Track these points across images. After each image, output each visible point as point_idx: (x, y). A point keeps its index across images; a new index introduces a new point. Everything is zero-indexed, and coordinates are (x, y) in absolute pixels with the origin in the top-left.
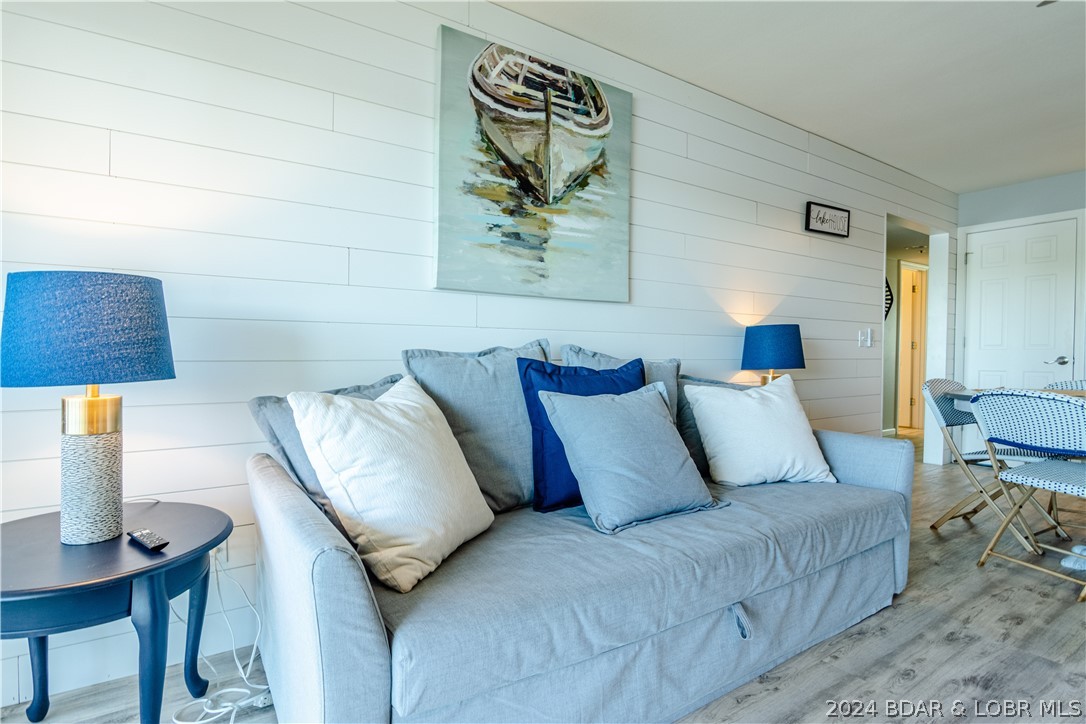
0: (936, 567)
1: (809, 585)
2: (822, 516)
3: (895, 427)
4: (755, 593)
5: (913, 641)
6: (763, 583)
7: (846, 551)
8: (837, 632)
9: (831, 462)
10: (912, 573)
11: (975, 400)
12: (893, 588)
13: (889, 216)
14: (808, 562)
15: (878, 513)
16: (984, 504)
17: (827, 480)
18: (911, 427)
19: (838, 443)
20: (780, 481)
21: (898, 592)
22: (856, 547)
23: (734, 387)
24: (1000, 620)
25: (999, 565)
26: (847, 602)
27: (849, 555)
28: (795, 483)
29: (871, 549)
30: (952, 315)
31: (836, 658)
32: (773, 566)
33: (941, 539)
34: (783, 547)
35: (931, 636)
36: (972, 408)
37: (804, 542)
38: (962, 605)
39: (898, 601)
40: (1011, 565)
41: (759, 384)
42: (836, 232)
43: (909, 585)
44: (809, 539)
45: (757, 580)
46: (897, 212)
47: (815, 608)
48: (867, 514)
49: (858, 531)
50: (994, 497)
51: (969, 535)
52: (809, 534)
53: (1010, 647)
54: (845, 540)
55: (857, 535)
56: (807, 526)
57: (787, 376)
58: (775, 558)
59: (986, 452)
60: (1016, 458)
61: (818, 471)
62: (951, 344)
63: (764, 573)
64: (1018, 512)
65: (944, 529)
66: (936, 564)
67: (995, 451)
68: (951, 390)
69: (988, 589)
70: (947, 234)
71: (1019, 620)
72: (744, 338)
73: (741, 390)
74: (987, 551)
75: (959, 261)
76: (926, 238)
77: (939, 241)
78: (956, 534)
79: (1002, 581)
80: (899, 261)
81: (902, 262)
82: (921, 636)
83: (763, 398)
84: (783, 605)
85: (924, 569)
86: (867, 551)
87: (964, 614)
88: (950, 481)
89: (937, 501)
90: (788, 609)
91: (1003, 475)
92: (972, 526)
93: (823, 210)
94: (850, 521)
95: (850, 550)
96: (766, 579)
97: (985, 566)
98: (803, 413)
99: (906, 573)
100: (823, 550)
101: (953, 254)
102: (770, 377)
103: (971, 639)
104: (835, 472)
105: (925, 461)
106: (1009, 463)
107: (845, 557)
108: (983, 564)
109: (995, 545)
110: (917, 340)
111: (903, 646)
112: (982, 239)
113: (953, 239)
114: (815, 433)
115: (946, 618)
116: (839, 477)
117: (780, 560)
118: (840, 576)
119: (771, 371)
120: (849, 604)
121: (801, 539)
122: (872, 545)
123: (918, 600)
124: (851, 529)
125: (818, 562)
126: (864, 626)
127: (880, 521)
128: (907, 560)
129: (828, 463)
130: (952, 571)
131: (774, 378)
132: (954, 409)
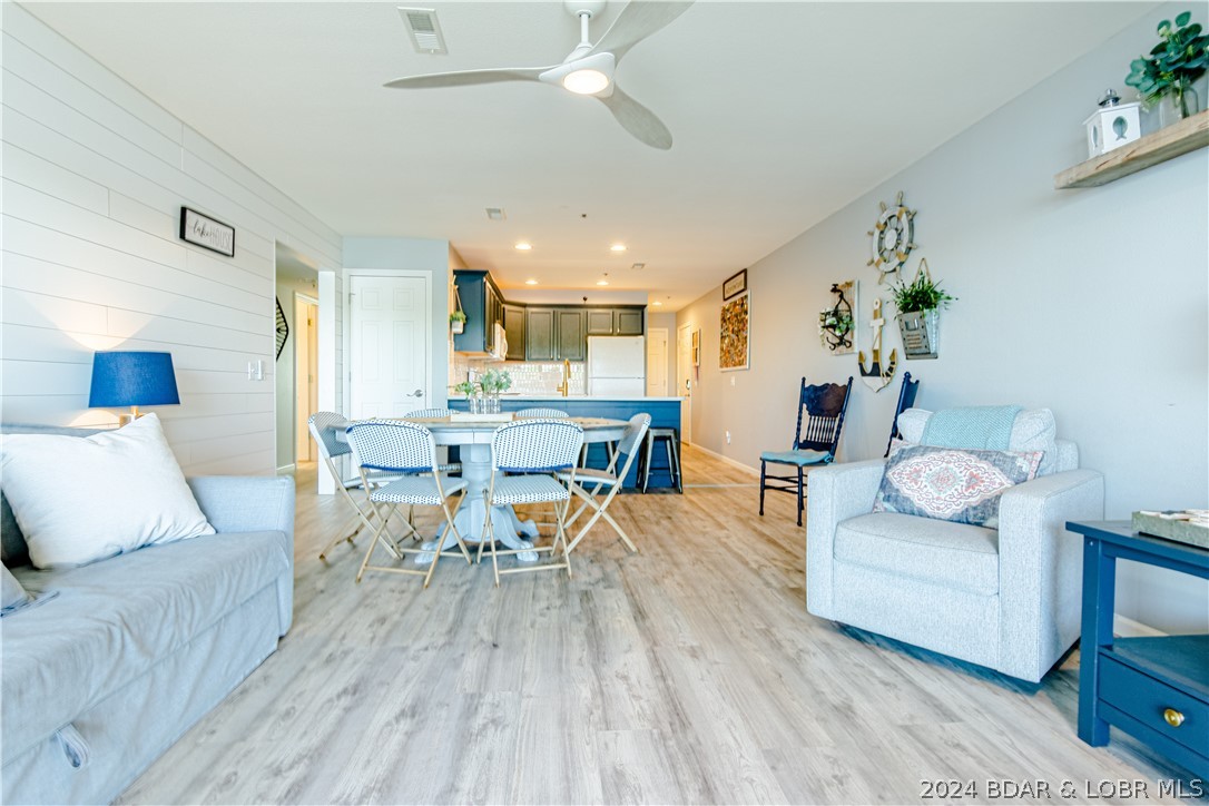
0: (322, 596)
1: (177, 663)
2: (191, 578)
3: (294, 462)
4: (95, 701)
5: (296, 677)
6: (105, 685)
7: (222, 608)
8: (216, 702)
9: (209, 511)
10: (297, 611)
11: (350, 430)
12: (278, 629)
13: (278, 244)
14: (173, 637)
15: (257, 558)
16: (362, 525)
17: (204, 533)
18: (310, 460)
19: (216, 491)
20: (143, 547)
21: (284, 633)
22: (234, 601)
23: (73, 432)
24: (370, 626)
25: (372, 577)
26: (226, 664)
27: (225, 612)
28: (165, 544)
29: (252, 597)
30: (339, 351)
31: (213, 732)
32: (121, 656)
33: (328, 566)
34: (135, 630)
35: (312, 665)
36: (349, 438)
37: (166, 614)
38: (341, 625)
39: (284, 642)
40: (380, 574)
41: (118, 426)
42: (219, 248)
43: (295, 622)
44: (172, 609)
45: (96, 681)
46: (286, 241)
47: (185, 688)
48: (245, 561)
49: (234, 583)
50: (370, 517)
51: (351, 556)
52: (172, 603)
53: (376, 646)
54: (219, 597)
55: (234, 588)
56: (169, 596)
57: (153, 415)
58: (123, 646)
59: (359, 478)
60: (384, 479)
61: (192, 524)
62: (340, 378)
63: (106, 672)
64: (385, 526)
65: (330, 557)
66: (322, 592)
67: (368, 475)
68: (334, 422)
69: (364, 601)
70: (333, 273)
71: (382, 620)
72: (92, 366)
73: (84, 436)
74: (363, 566)
75: (343, 300)
76: (316, 273)
77: (326, 277)
78: (341, 558)
79: (374, 591)
80: (294, 293)
81: (297, 294)
82: (303, 669)
83: (115, 444)
84: (140, 701)
85: (311, 601)
86: (247, 601)
87: (341, 632)
88: (341, 506)
89: (328, 529)
90: (147, 704)
91: (375, 496)
92: (354, 547)
93: (202, 221)
94: (226, 575)
95: (227, 606)
96: (111, 676)
97: (362, 581)
98: (173, 459)
99: (291, 611)
100: (192, 617)
101: (339, 293)
102: (133, 417)
103: (346, 653)
104: (213, 522)
105: (320, 493)
106: (380, 485)
107: (221, 615)
108: (360, 580)
109: (369, 559)
110: (313, 374)
111: (285, 688)
112: (363, 283)
113: (339, 278)
114: (189, 482)
115: (325, 644)
116: (218, 526)
117: (131, 647)
118: (216, 639)
119: (134, 408)
120: (229, 665)
121: (161, 612)
122: (252, 593)
123: (302, 633)
124: (226, 582)
125: (186, 632)
126: (247, 683)
127: (260, 567)
128: (291, 597)
129: (204, 513)
130: (335, 595)
131: (137, 418)
132: (336, 439)
